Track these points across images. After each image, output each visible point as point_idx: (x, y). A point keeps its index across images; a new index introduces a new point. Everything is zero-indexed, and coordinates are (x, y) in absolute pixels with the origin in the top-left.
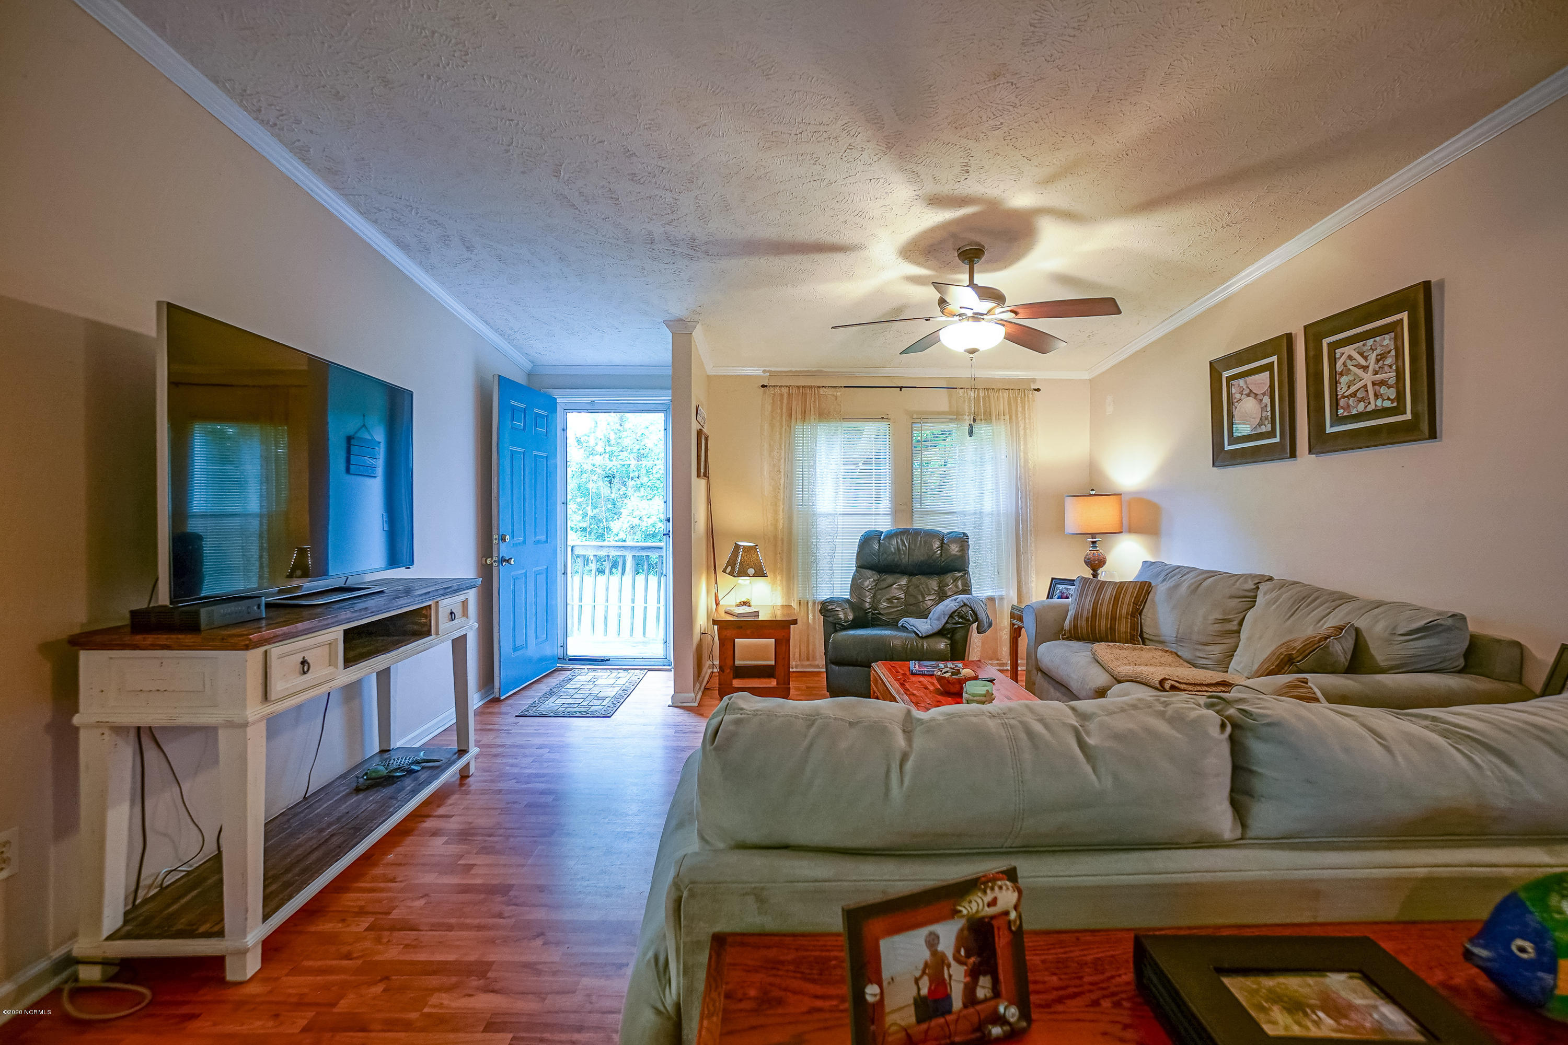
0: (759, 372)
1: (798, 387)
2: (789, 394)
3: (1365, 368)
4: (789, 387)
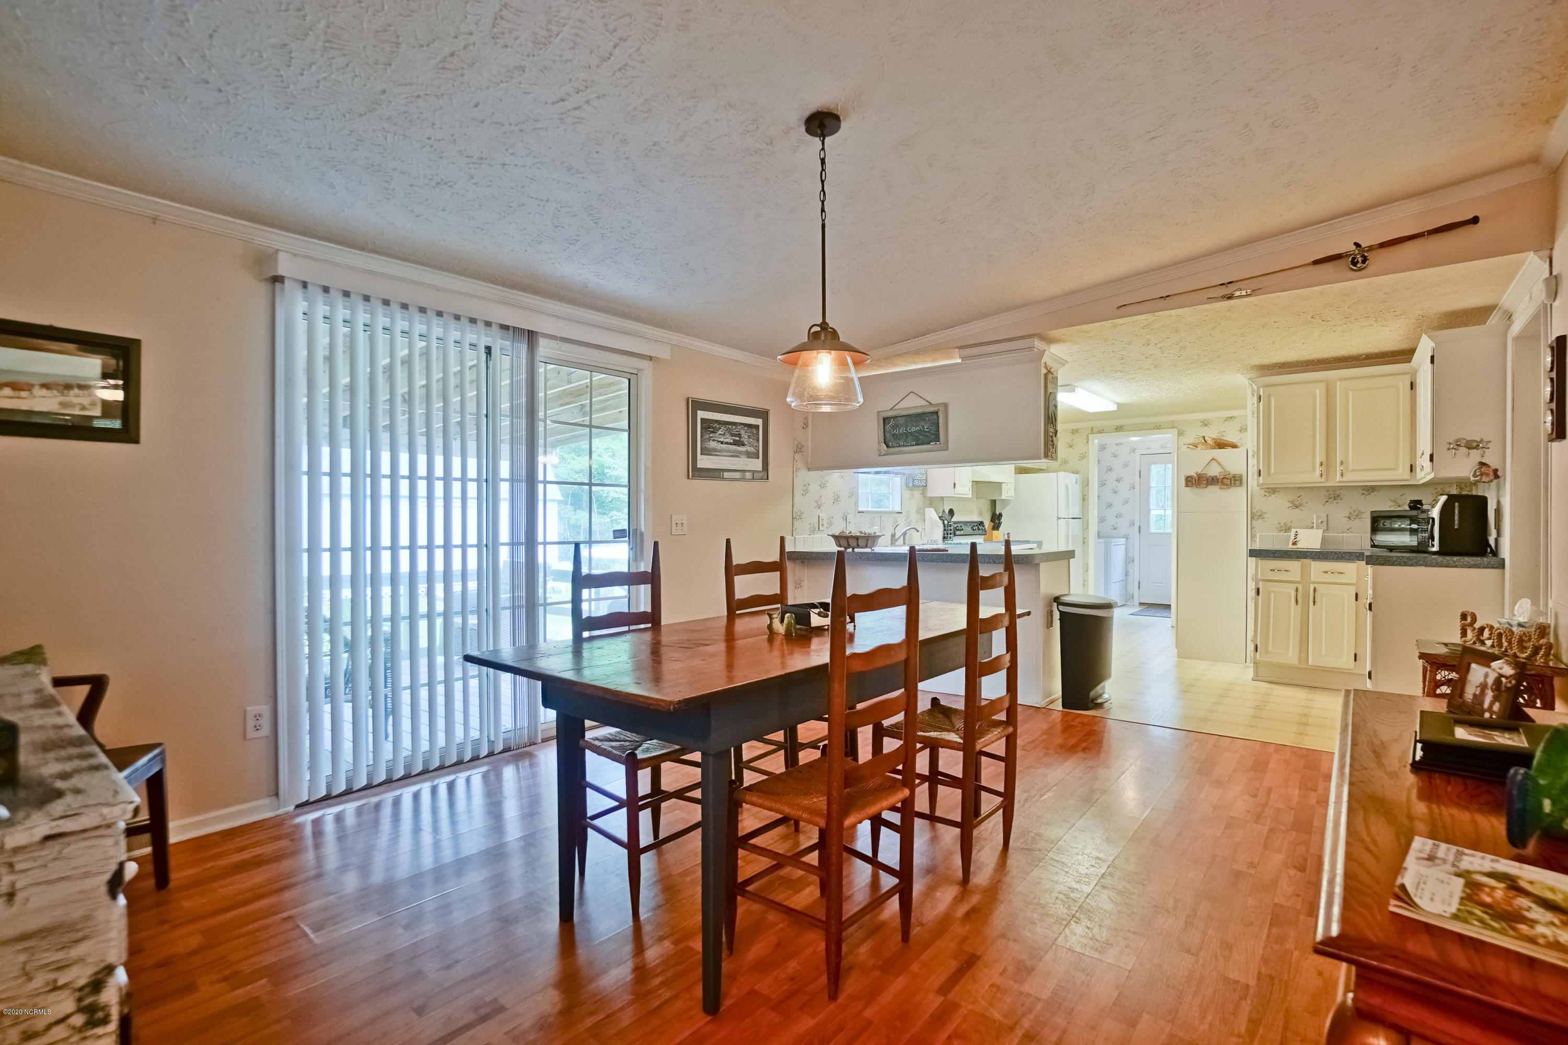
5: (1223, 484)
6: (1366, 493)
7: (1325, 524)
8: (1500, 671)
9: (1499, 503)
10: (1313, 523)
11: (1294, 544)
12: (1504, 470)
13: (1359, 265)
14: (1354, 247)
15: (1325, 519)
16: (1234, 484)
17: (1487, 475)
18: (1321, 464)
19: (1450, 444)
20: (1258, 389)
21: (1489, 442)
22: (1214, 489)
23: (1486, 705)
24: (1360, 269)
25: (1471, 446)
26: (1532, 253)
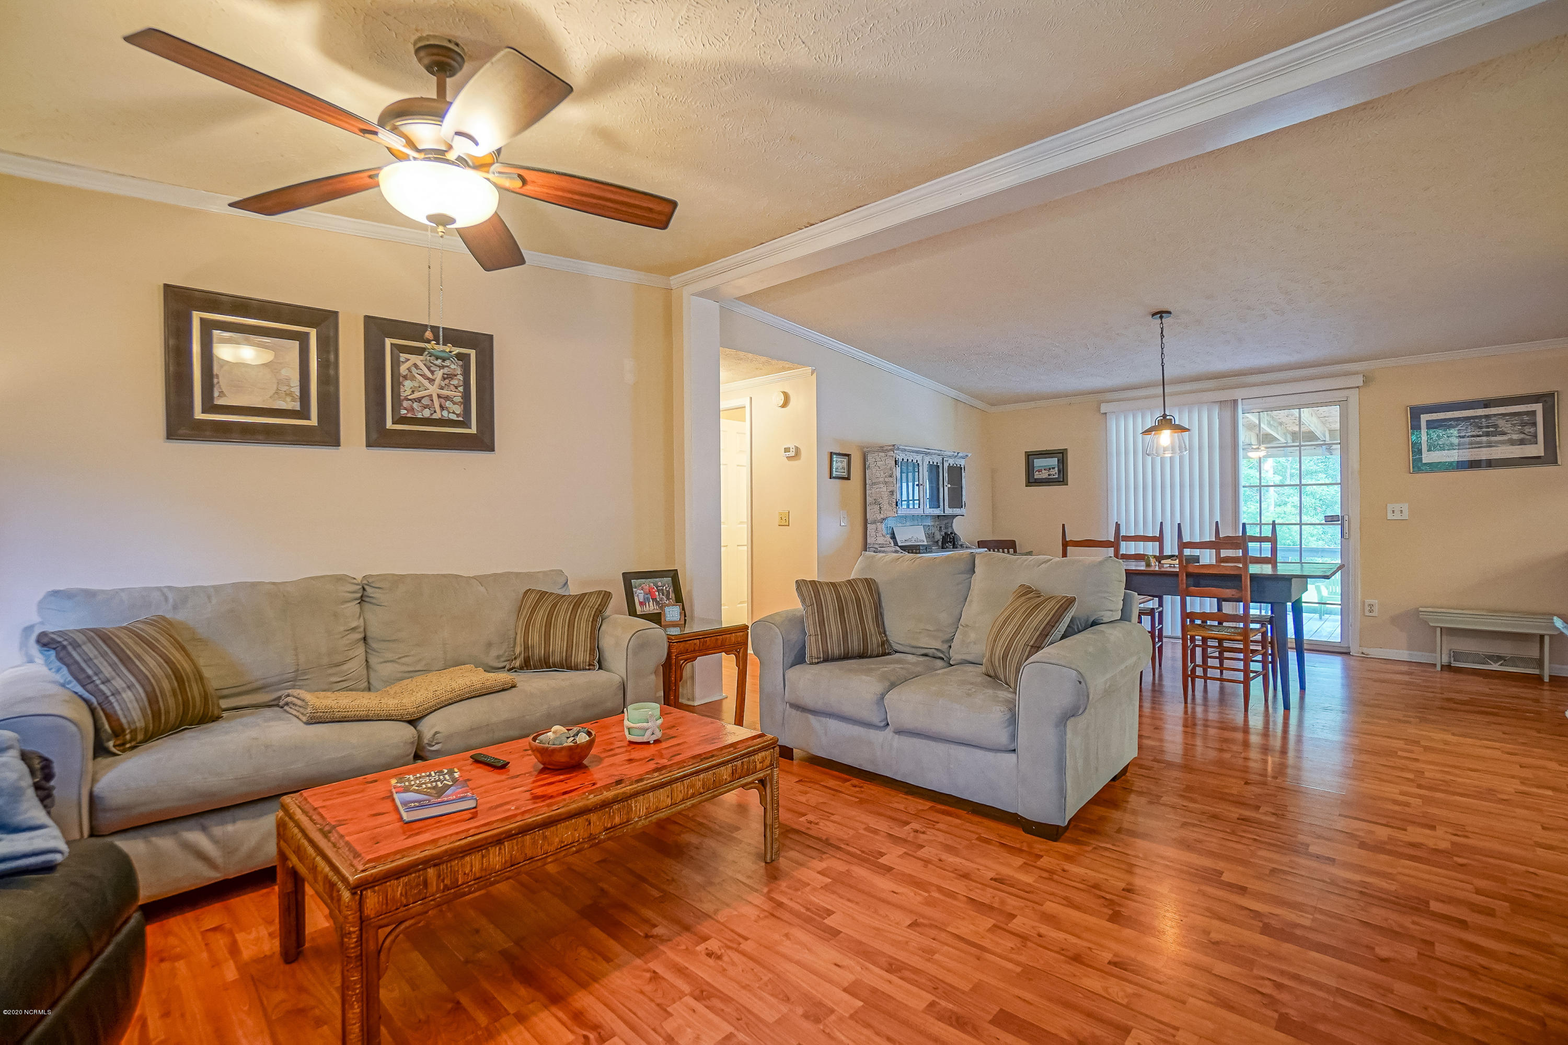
3: (431, 381)
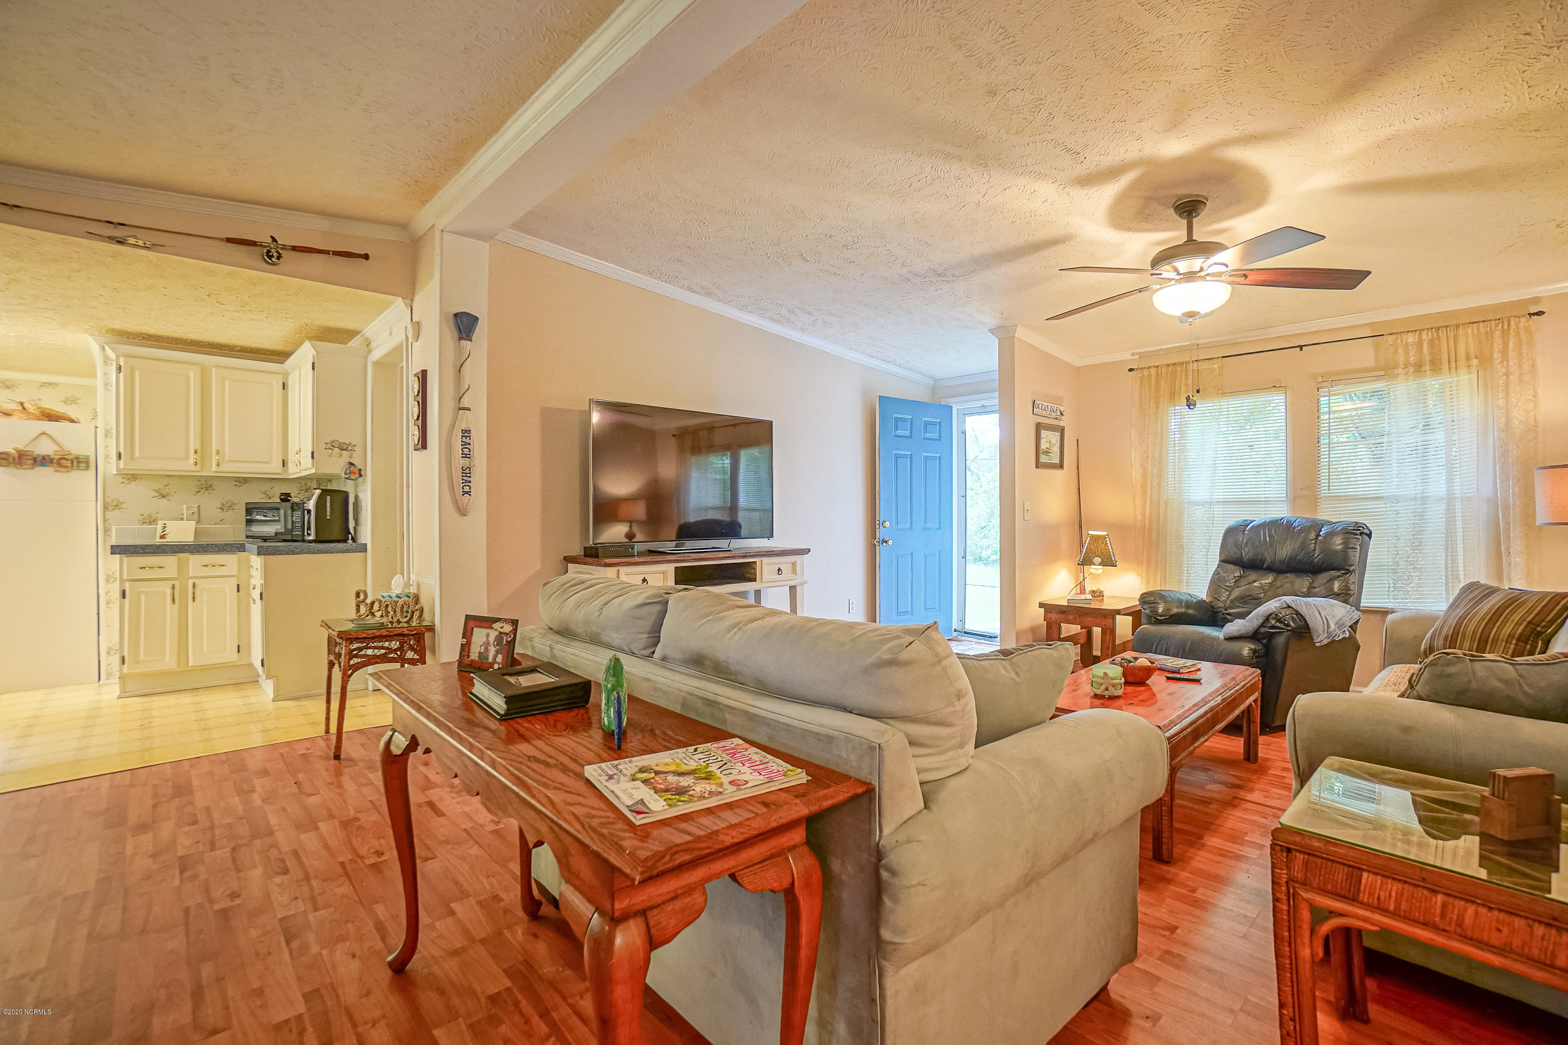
0: (1127, 356)
1: (1168, 365)
2: (1157, 374)
4: (1157, 367)
5: (60, 465)
6: (239, 484)
7: (196, 516)
8: (502, 630)
9: (356, 497)
10: (183, 514)
11: (162, 537)
12: (366, 470)
13: (273, 260)
14: (270, 240)
15: (196, 510)
16: (78, 466)
17: (354, 473)
18: (196, 452)
19: (327, 443)
20: (118, 357)
21: (355, 446)
22: (47, 471)
23: (490, 659)
24: (274, 264)
25: (343, 447)
26: (401, 299)
